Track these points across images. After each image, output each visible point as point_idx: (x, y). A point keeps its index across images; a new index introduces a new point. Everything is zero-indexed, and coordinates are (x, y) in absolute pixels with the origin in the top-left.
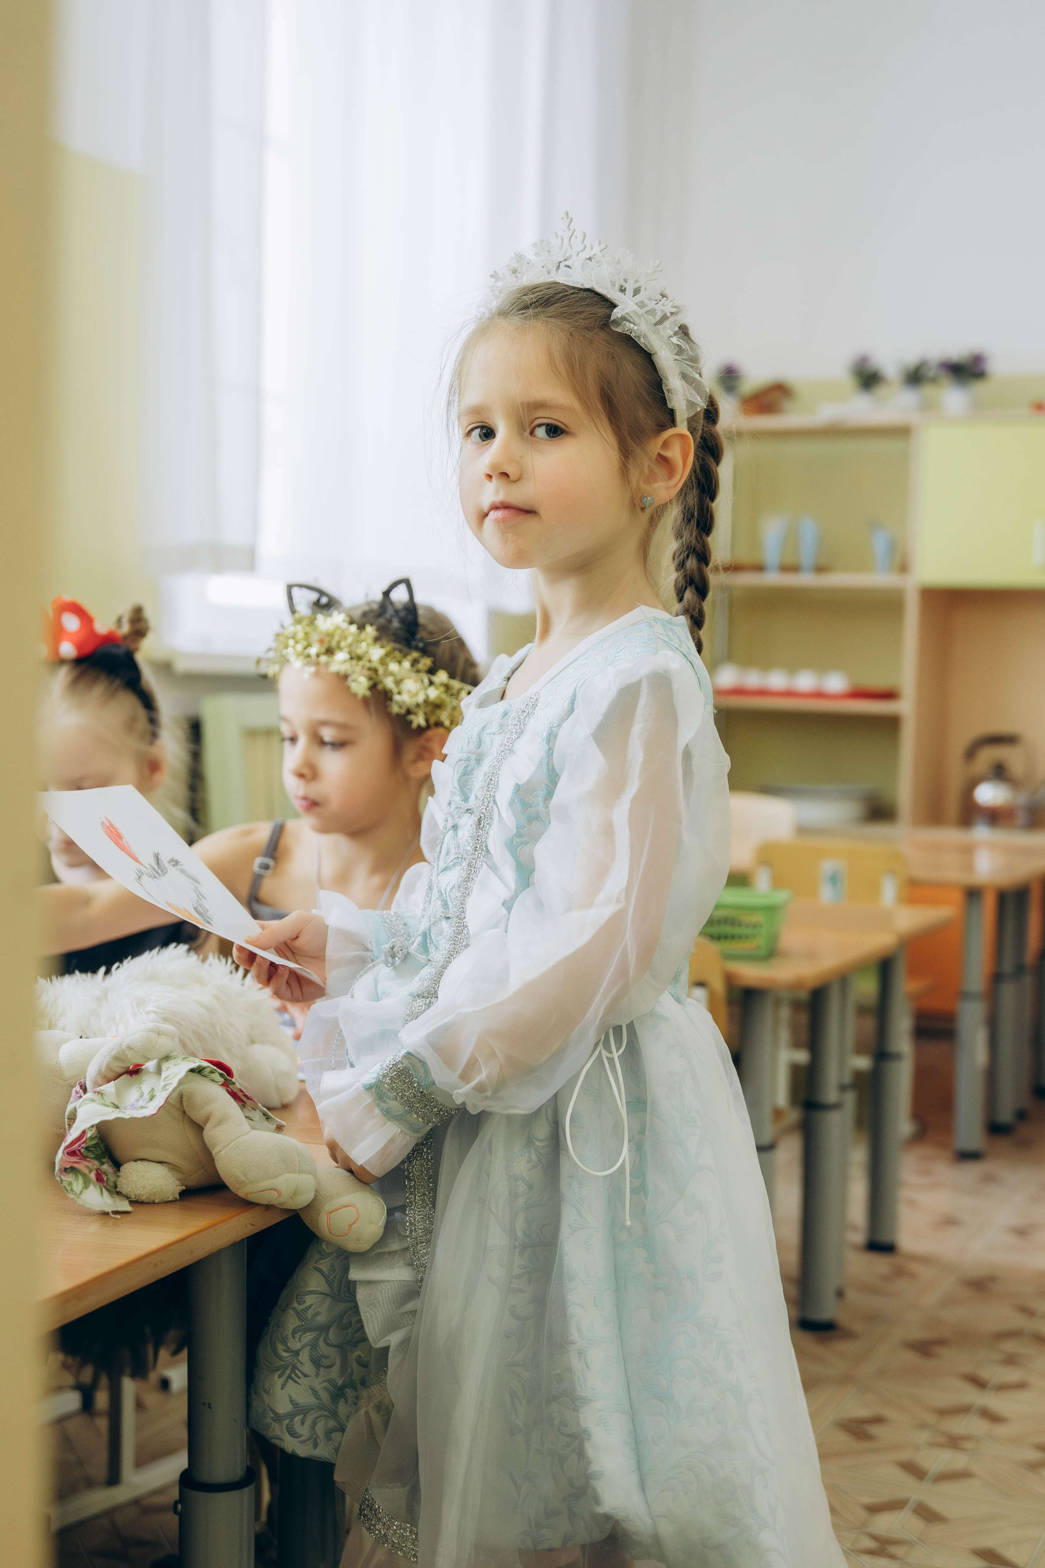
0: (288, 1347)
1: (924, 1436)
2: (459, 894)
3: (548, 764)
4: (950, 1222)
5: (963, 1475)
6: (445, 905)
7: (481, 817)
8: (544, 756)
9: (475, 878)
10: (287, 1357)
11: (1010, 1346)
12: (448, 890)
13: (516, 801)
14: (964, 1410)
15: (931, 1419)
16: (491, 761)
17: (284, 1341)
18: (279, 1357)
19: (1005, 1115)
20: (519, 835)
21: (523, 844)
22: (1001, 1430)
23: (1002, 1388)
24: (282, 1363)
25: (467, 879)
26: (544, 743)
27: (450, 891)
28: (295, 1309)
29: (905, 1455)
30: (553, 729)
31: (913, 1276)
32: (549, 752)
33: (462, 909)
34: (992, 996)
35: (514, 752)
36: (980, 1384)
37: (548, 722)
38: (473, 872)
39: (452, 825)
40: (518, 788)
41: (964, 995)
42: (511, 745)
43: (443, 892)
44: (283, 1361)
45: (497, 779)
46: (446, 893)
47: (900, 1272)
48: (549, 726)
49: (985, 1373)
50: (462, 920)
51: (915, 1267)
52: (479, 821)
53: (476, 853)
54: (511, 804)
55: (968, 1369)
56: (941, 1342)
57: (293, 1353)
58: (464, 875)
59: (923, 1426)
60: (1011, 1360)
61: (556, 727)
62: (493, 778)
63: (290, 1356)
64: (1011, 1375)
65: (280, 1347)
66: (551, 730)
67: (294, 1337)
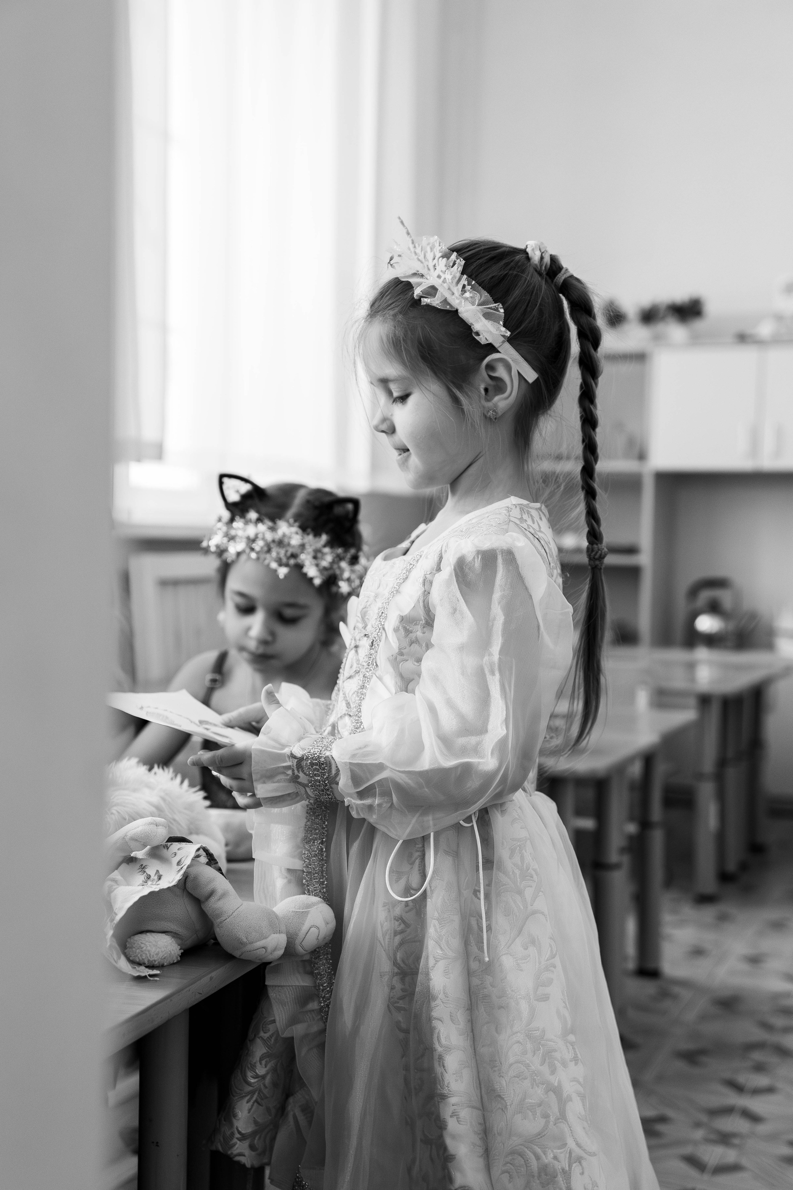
0: (256, 1073)
1: (699, 1134)
2: (357, 699)
3: (424, 601)
4: (698, 952)
5: (734, 1168)
6: (348, 705)
7: (373, 641)
8: (421, 596)
9: (368, 686)
10: (255, 1083)
11: (757, 1056)
12: (350, 695)
13: (400, 628)
14: (728, 1111)
15: (704, 1118)
16: (384, 599)
17: (253, 1068)
18: (249, 1084)
19: (731, 866)
20: (401, 654)
21: (404, 660)
22: (762, 1129)
23: (757, 1092)
24: (251, 1088)
25: (363, 687)
26: (421, 587)
27: (351, 696)
28: (262, 1038)
29: (688, 1150)
30: (427, 576)
31: (675, 997)
32: (424, 593)
33: (359, 710)
34: (719, 777)
35: (400, 592)
36: (738, 1088)
37: (424, 571)
38: (366, 681)
39: (354, 645)
40: (402, 619)
41: (700, 776)
42: (398, 588)
43: (347, 695)
44: (251, 1086)
45: (386, 612)
46: (349, 697)
47: (665, 994)
48: (424, 574)
49: (741, 1079)
50: (360, 718)
51: (676, 989)
52: (372, 643)
53: (369, 667)
54: (396, 630)
55: (727, 1075)
56: (702, 1052)
57: (260, 1078)
58: (361, 683)
59: (698, 1125)
60: (759, 1068)
61: (429, 574)
62: (384, 612)
63: (257, 1081)
64: (762, 1081)
65: (249, 1074)
66: (425, 577)
67: (261, 1064)
